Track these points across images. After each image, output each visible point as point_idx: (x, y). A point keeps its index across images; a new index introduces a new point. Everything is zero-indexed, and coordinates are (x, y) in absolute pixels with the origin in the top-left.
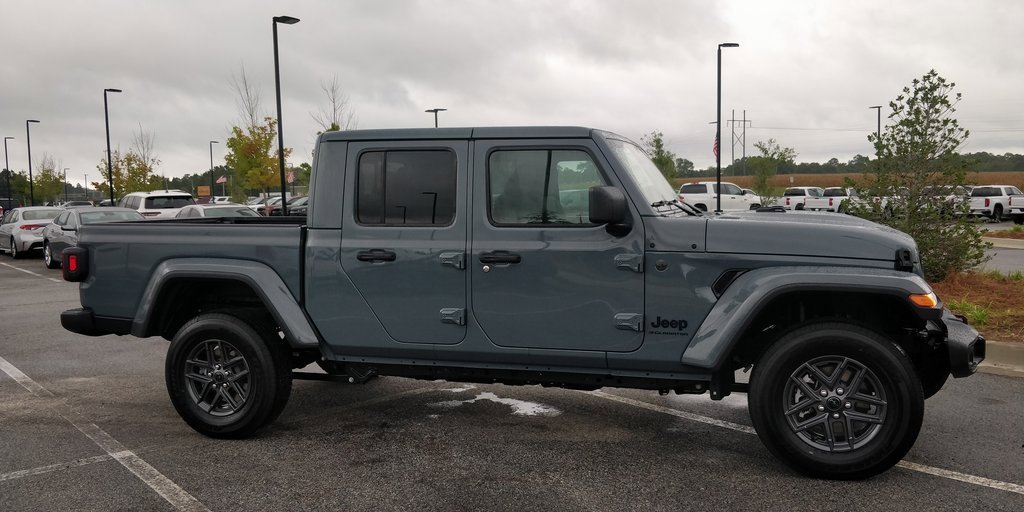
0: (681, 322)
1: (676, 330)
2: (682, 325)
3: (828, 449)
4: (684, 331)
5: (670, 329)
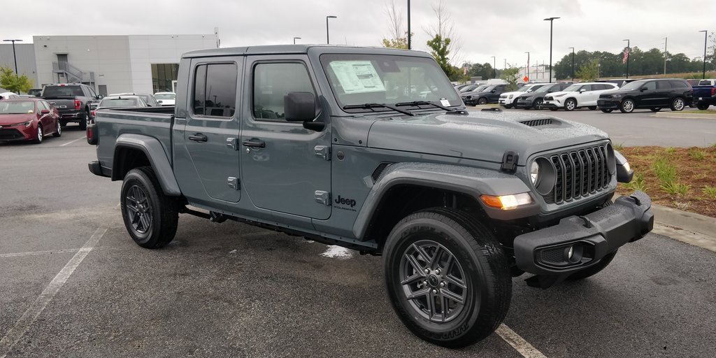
0: (352, 201)
1: (349, 207)
2: (352, 203)
3: (428, 317)
4: (354, 208)
5: (345, 206)
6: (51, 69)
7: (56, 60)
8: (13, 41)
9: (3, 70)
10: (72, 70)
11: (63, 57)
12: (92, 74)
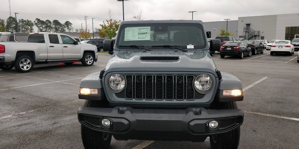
6: (243, 30)
7: (245, 26)
8: (227, 20)
9: (222, 30)
10: (251, 30)
11: (248, 25)
12: (259, 32)
